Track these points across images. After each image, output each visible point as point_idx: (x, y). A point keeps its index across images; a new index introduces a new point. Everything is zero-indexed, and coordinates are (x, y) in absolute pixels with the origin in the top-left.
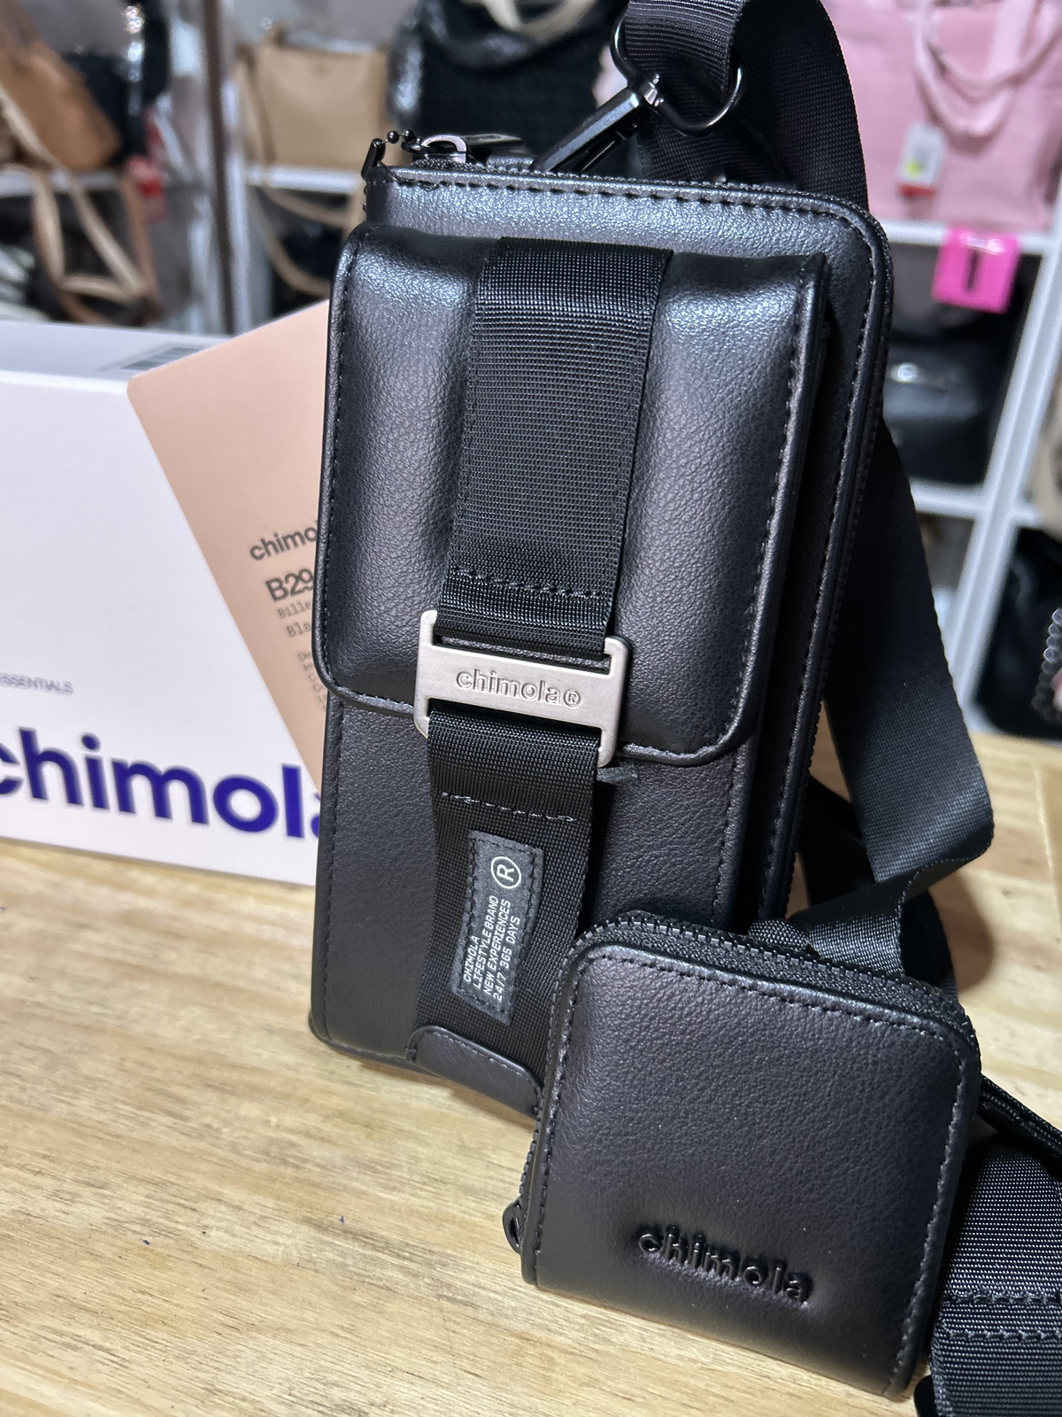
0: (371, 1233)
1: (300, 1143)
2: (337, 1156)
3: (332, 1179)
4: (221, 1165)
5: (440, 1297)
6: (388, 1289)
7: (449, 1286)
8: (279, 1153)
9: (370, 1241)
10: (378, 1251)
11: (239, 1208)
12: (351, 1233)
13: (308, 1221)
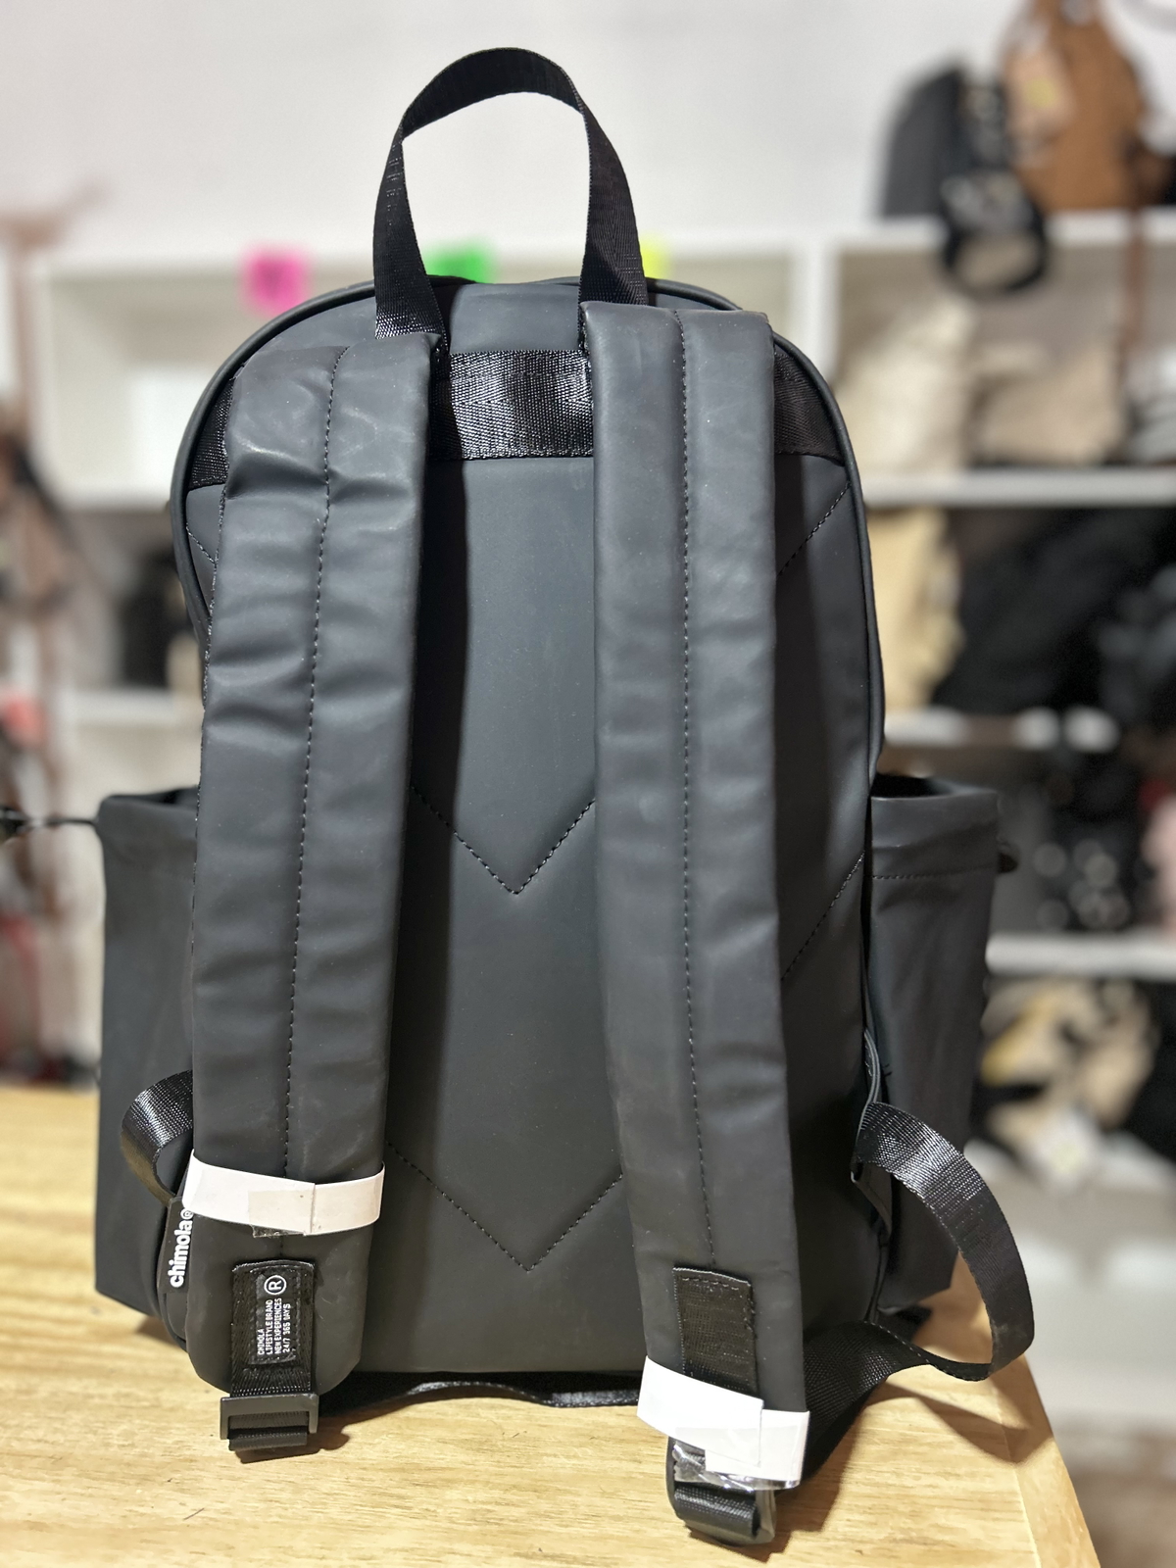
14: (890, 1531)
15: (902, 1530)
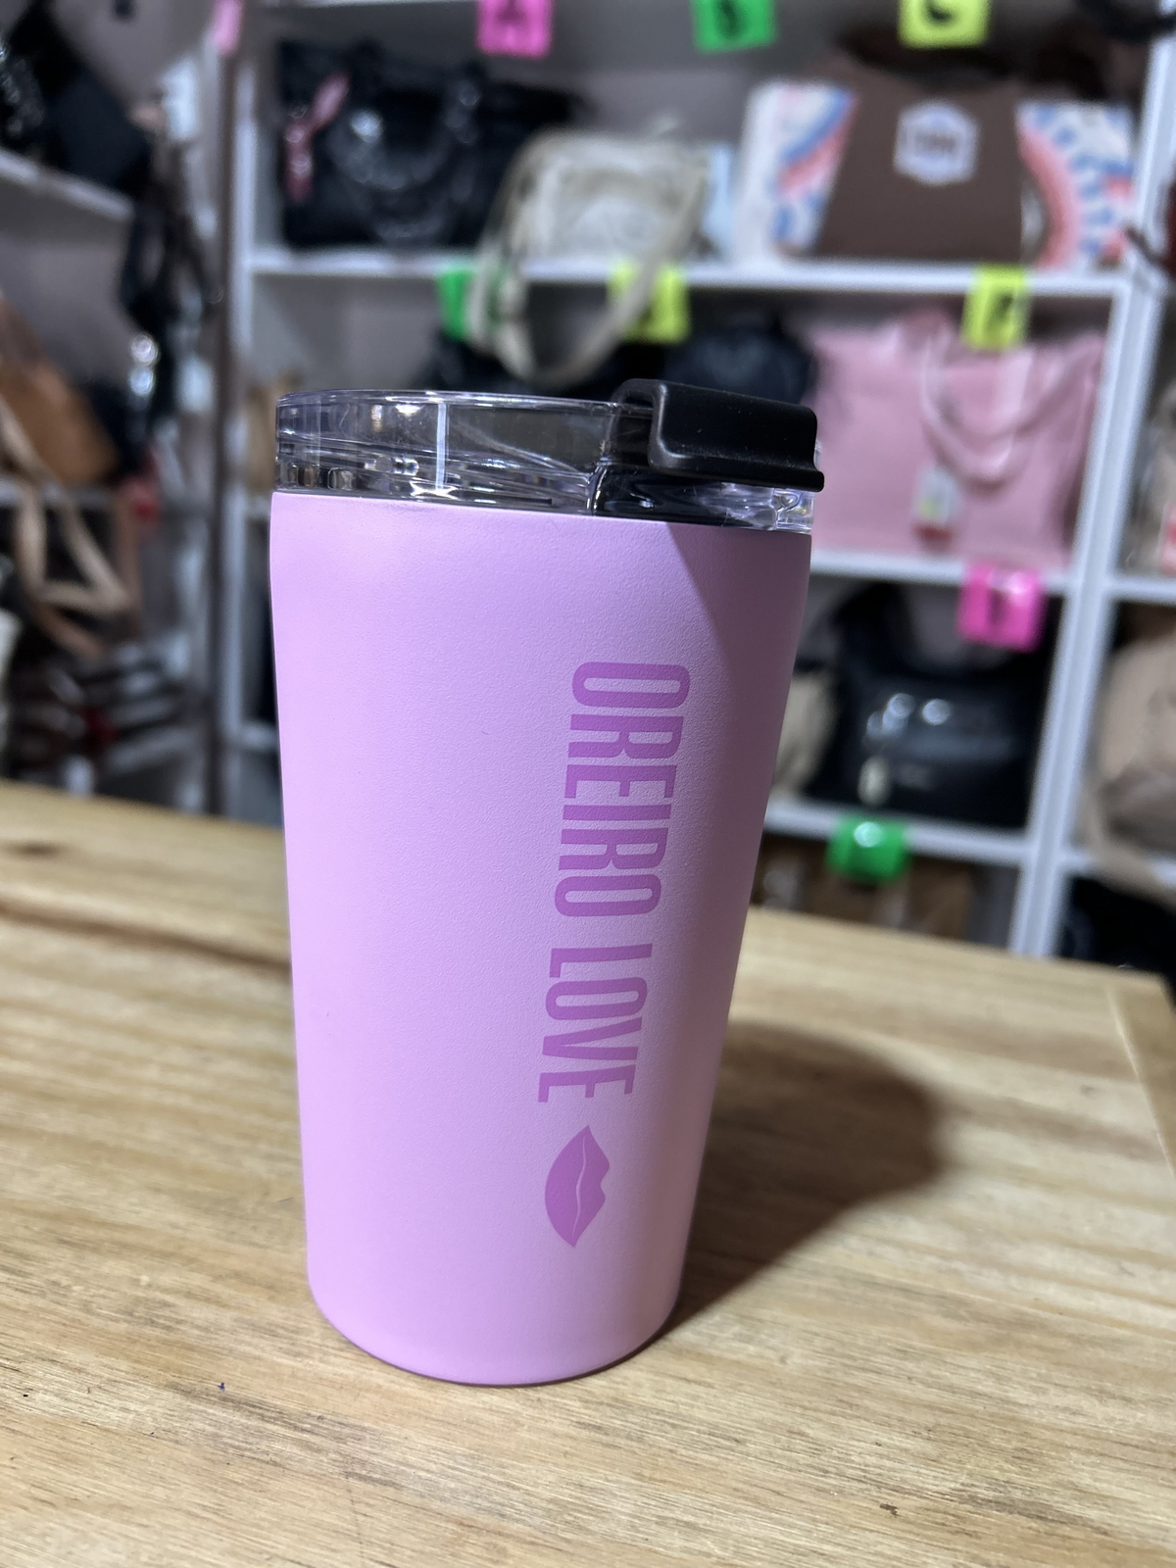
0: (260, 1402)
1: (177, 1302)
2: (227, 1318)
3: (214, 1342)
4: (64, 1325)
5: (348, 1475)
6: (275, 1464)
7: (363, 1463)
8: (144, 1313)
9: (257, 1410)
10: (268, 1422)
11: (80, 1371)
12: (233, 1401)
13: (174, 1387)
14: (964, 1479)
15: (993, 1483)
